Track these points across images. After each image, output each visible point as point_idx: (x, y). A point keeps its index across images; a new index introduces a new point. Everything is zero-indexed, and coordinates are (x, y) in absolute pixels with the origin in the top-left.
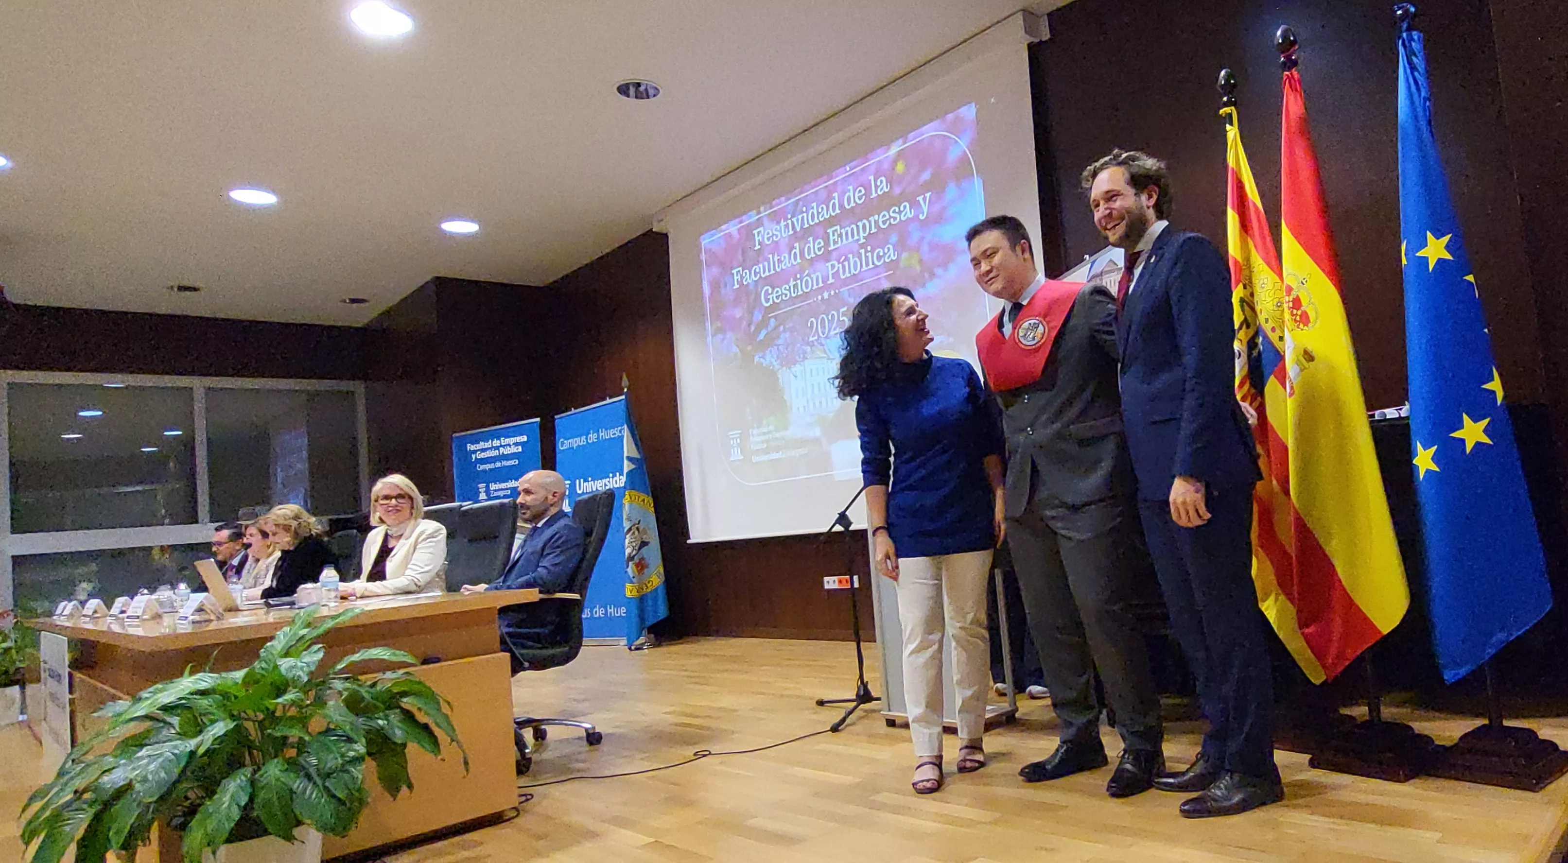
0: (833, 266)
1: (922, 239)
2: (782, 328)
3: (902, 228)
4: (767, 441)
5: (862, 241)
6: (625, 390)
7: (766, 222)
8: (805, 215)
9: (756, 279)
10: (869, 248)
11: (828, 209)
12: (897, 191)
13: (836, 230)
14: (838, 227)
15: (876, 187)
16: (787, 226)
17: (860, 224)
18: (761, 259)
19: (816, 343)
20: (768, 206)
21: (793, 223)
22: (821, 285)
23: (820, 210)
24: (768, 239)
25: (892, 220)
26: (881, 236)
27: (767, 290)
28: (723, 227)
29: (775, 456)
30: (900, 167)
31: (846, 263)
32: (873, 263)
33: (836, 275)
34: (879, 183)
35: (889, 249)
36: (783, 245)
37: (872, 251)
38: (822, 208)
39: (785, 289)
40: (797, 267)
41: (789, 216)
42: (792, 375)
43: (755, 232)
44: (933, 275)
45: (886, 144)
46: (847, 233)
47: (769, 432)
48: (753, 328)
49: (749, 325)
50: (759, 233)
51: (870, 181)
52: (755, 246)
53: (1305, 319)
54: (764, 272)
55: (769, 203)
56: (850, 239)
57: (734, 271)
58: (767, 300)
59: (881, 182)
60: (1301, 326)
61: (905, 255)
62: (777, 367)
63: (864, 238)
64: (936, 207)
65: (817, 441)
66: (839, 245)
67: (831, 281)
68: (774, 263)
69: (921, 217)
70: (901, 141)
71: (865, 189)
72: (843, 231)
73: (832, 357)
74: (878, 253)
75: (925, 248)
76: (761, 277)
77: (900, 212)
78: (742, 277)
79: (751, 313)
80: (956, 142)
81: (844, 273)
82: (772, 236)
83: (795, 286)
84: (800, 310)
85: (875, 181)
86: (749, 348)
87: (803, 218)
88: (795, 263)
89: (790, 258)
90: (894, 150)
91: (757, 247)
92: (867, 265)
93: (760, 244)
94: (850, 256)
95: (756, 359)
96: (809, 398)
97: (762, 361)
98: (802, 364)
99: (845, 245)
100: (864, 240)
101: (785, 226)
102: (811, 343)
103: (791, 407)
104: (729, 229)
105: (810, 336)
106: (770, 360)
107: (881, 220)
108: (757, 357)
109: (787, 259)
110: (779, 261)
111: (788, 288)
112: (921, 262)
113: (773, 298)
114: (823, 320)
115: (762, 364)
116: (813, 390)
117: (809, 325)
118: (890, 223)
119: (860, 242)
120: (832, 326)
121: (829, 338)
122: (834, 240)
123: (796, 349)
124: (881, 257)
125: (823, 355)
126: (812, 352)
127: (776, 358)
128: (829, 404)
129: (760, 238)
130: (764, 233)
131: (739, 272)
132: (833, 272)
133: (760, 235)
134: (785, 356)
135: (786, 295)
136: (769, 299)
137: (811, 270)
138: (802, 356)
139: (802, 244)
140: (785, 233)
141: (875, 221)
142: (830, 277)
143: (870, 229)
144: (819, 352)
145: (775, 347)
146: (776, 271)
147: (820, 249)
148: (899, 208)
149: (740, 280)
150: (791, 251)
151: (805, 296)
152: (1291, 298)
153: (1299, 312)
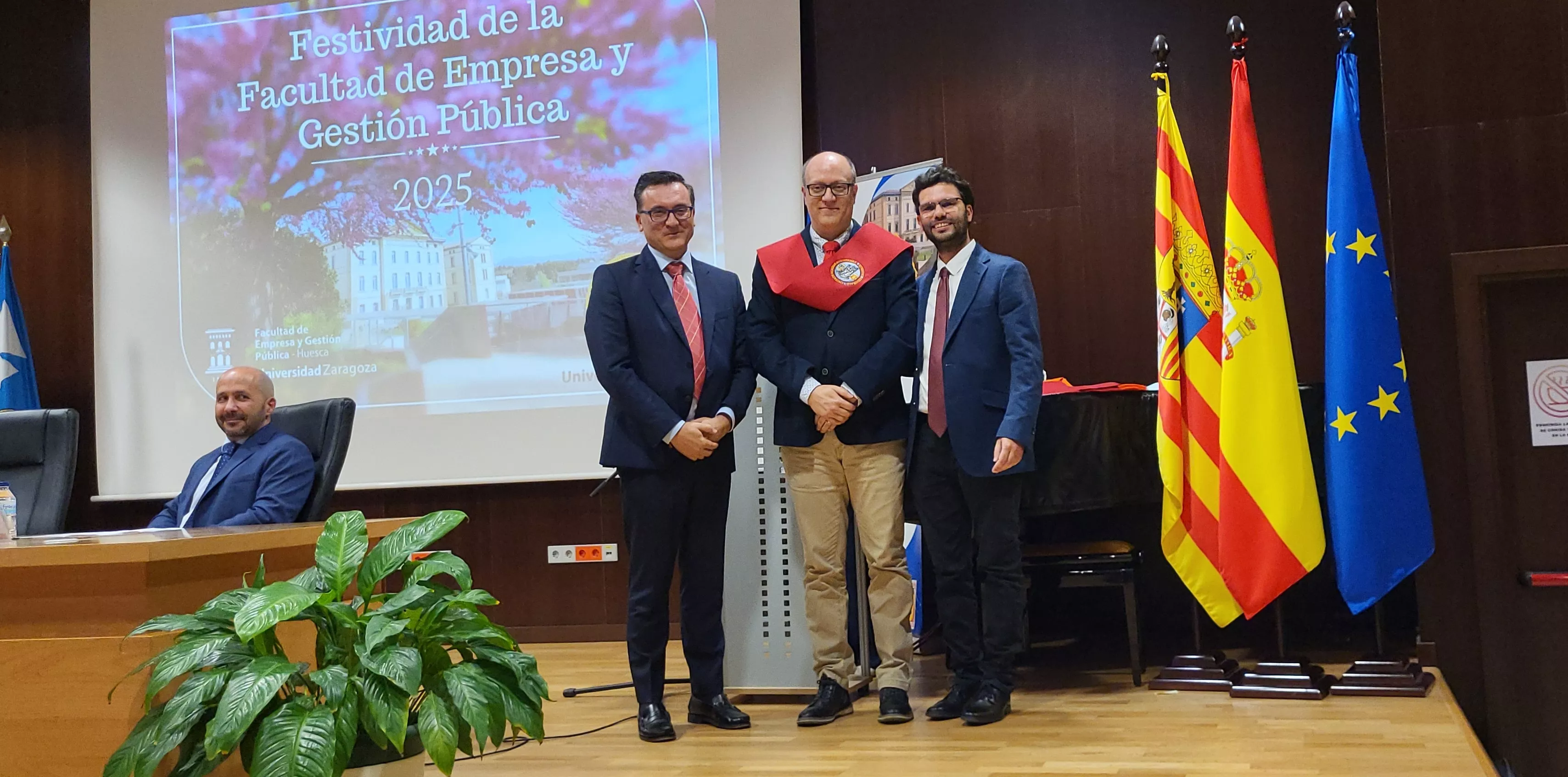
0: (449, 112)
1: (613, 103)
2: (338, 185)
3: (581, 82)
4: (292, 350)
5: (507, 85)
7: (318, 22)
8: (400, 29)
9: (289, 104)
10: (520, 98)
11: (446, 30)
12: (576, 29)
13: (462, 61)
14: (464, 58)
15: (540, 18)
16: (362, 38)
17: (506, 62)
18: (303, 76)
19: (406, 215)
20: (325, 1)
21: (374, 36)
22: (423, 134)
23: (431, 28)
24: (321, 50)
25: (564, 68)
26: (542, 86)
27: (314, 125)
28: (223, 13)
29: (305, 372)
31: (475, 112)
32: (525, 119)
33: (454, 125)
34: (544, 12)
35: (555, 106)
36: (351, 64)
37: (525, 103)
38: (436, 27)
39: (350, 128)
40: (379, 102)
41: (368, 24)
42: (353, 255)
43: (295, 34)
44: (627, 153)
46: (480, 69)
47: (297, 336)
48: (276, 177)
49: (268, 171)
50: (301, 37)
51: (528, 7)
52: (292, 54)
53: (1248, 291)
54: (308, 96)
56: (486, 79)
57: (243, 86)
58: (312, 141)
59: (549, 12)
60: (1245, 296)
61: (582, 118)
62: (324, 242)
63: (512, 82)
64: (641, 65)
65: (397, 356)
66: (465, 83)
67: (443, 131)
68: (330, 87)
69: (614, 72)
71: (517, 14)
72: (474, 67)
73: (435, 237)
74: (538, 106)
75: (617, 115)
76: (300, 103)
77: (578, 60)
78: (258, 95)
79: (274, 152)
81: (470, 123)
82: (332, 46)
83: (372, 128)
84: (379, 163)
85: (538, 9)
86: (266, 206)
87: (395, 33)
88: (373, 95)
89: (364, 85)
91: (297, 57)
92: (514, 119)
93: (301, 52)
94: (483, 103)
95: (280, 224)
96: (387, 291)
97: (291, 227)
98: (377, 241)
99: (474, 85)
100: (512, 86)
101: (356, 36)
102: (397, 214)
103: (348, 302)
104: (234, 17)
105: (397, 204)
106: (309, 229)
107: (543, 64)
108: (281, 221)
109: (358, 86)
110: (342, 87)
111: (356, 128)
112: (609, 131)
113: (323, 138)
114: (423, 185)
115: (292, 234)
116: (395, 285)
117: (395, 188)
118: (559, 70)
119: (503, 87)
120: (441, 195)
121: (434, 212)
122: (454, 76)
123: (365, 220)
124: (541, 114)
125: (417, 234)
126: (400, 227)
127: (323, 228)
128: (425, 306)
129: (304, 44)
130: (313, 38)
131: (253, 87)
132: (449, 119)
133: (304, 40)
134: (342, 226)
135: (351, 138)
136: (316, 139)
137: (406, 109)
138: (377, 231)
139: (391, 71)
140: (357, 47)
141: (533, 62)
142: (444, 126)
143: (524, 72)
144: (412, 231)
145: (323, 212)
146: (333, 99)
147: (425, 83)
148: (578, 54)
149: (252, 100)
150: (366, 77)
151: (393, 146)
152: (1235, 270)
153: (1243, 284)
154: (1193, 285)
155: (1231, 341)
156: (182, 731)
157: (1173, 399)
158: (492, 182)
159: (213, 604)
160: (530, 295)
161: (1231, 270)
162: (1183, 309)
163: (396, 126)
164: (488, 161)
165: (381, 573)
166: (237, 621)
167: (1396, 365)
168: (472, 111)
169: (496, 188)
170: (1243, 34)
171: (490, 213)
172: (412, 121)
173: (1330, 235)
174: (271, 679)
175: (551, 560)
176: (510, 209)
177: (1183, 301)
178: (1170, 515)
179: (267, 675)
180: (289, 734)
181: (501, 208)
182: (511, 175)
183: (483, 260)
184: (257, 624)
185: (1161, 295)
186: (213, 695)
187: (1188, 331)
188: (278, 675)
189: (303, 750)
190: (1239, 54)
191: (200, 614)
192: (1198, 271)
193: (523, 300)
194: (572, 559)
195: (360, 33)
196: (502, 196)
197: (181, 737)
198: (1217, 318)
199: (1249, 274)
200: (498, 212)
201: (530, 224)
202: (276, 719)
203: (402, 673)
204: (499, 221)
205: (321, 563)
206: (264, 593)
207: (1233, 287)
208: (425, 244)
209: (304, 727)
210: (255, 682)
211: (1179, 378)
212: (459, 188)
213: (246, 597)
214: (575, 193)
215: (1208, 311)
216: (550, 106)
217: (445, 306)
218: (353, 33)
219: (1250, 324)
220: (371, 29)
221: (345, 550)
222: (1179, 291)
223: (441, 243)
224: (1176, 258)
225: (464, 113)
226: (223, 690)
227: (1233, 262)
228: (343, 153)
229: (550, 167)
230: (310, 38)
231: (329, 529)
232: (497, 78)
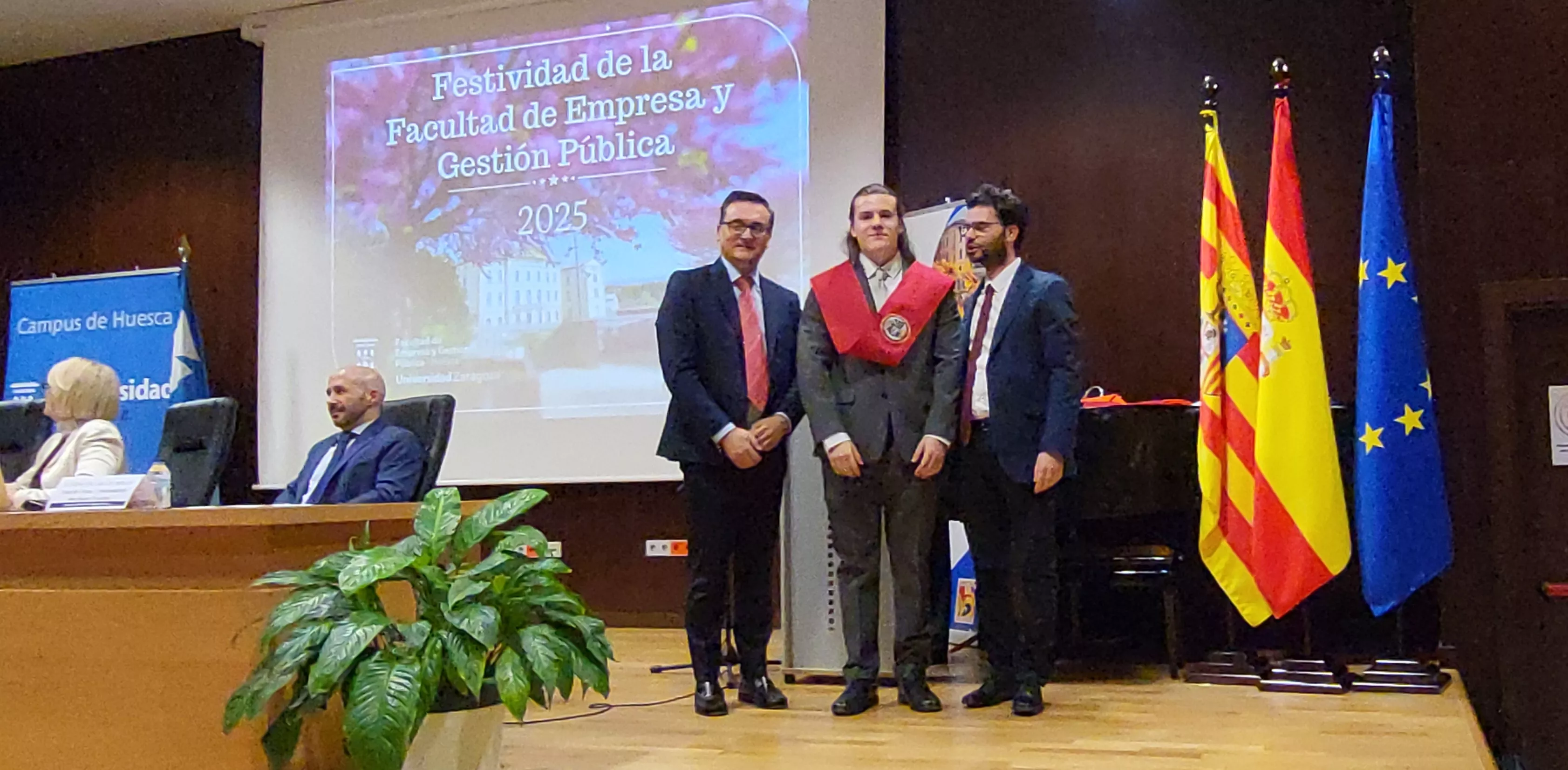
0: (569, 146)
1: (713, 139)
2: (471, 211)
3: (687, 119)
5: (621, 122)
6: (184, 260)
7: (457, 65)
8: (529, 71)
9: (430, 139)
10: (631, 133)
11: (569, 71)
12: (683, 72)
13: (580, 101)
14: (584, 98)
15: (651, 61)
16: (496, 80)
18: (443, 113)
19: (529, 238)
20: (464, 46)
21: (506, 78)
22: (546, 165)
23: (555, 70)
24: (460, 90)
25: (671, 106)
26: (652, 122)
27: (450, 158)
28: (377, 58)
29: (439, 378)
30: (691, 44)
31: (592, 146)
32: (636, 152)
33: (573, 157)
34: (655, 56)
35: (662, 140)
36: (485, 103)
37: (636, 138)
38: (560, 69)
39: (483, 161)
40: (508, 136)
41: (501, 67)
42: (482, 275)
43: (438, 76)
44: (725, 184)
45: (675, 12)
46: (597, 108)
47: (433, 346)
48: (417, 204)
49: (411, 198)
50: (443, 79)
51: (642, 51)
52: (435, 94)
53: (1285, 312)
54: (447, 131)
55: (467, 42)
56: (602, 117)
57: (391, 122)
58: (449, 171)
59: (660, 56)
60: (1282, 318)
61: (685, 153)
62: (457, 262)
63: (624, 119)
64: (740, 104)
65: (517, 365)
66: (583, 120)
67: (564, 163)
68: (466, 123)
69: (716, 110)
70: (695, 13)
71: (631, 58)
72: (592, 105)
73: (553, 259)
74: (647, 141)
75: (717, 149)
76: (440, 137)
77: (684, 99)
78: (404, 130)
79: (416, 181)
80: (778, 34)
81: (587, 156)
82: (469, 87)
83: (502, 160)
84: (507, 192)
85: (650, 54)
86: (408, 229)
87: (524, 75)
88: (503, 130)
89: (496, 122)
90: (683, 21)
91: (438, 97)
92: (626, 153)
93: (443, 92)
94: (600, 137)
95: (420, 245)
96: (510, 308)
97: (429, 249)
98: (503, 262)
99: (592, 122)
100: (625, 123)
101: (491, 78)
102: (521, 238)
103: (476, 316)
104: (386, 62)
105: (521, 227)
106: (445, 250)
107: (654, 102)
108: (421, 243)
109: (491, 123)
110: (477, 123)
111: (488, 160)
112: (711, 164)
113: (459, 170)
114: (544, 211)
115: (428, 253)
116: (518, 299)
117: (520, 214)
118: (667, 109)
119: (617, 124)
120: (560, 220)
121: (553, 235)
122: (575, 114)
123: (493, 242)
124: (650, 147)
125: (539, 256)
126: (522, 249)
127: (456, 249)
128: (544, 319)
129: (445, 86)
130: (454, 79)
131: (400, 124)
132: (570, 152)
133: (445, 82)
134: (473, 248)
135: (484, 169)
136: (452, 170)
137: (532, 144)
138: (503, 253)
139: (520, 108)
140: (491, 87)
141: (645, 102)
142: (564, 158)
143: (636, 110)
144: (533, 251)
145: (457, 234)
146: (469, 135)
147: (549, 120)
148: (684, 94)
149: (399, 135)
150: (498, 113)
151: (518, 176)
152: (1273, 293)
153: (1280, 306)
154: (1235, 307)
155: (1269, 359)
156: (290, 672)
157: (1213, 414)
158: (605, 209)
159: (323, 563)
160: (636, 312)
161: (1270, 293)
162: (1226, 330)
163: (522, 157)
164: (602, 191)
165: (470, 541)
166: (341, 577)
167: (1423, 385)
168: (590, 145)
169: (608, 214)
170: (1285, 75)
171: (602, 237)
172: (536, 154)
173: (1364, 261)
174: (367, 629)
175: (649, 553)
176: (619, 233)
177: (1225, 322)
178: (1208, 520)
179: (366, 626)
180: (381, 677)
181: (611, 233)
182: (620, 203)
183: (595, 280)
184: (358, 580)
185: (1204, 316)
186: (318, 642)
187: (1229, 351)
188: (374, 626)
189: (392, 692)
190: (1281, 93)
191: (311, 571)
192: (1240, 295)
193: (631, 316)
194: (668, 553)
195: (493, 75)
196: (614, 222)
197: (290, 678)
198: (1256, 337)
199: (1286, 298)
200: (608, 235)
201: (638, 247)
202: (371, 664)
203: (481, 628)
204: (610, 244)
205: (420, 532)
206: (367, 555)
207: (1271, 308)
208: (544, 263)
209: (394, 672)
210: (354, 631)
211: (1220, 393)
212: (576, 214)
213: (351, 558)
214: (678, 220)
215: (1248, 333)
216: (658, 141)
217: (560, 321)
218: (488, 75)
219: (1286, 344)
220: (503, 71)
221: (441, 520)
222: (1222, 313)
223: (559, 263)
224: (1220, 282)
225: (582, 147)
226: (326, 637)
227: (1272, 286)
228: (476, 181)
229: (657, 195)
230: (450, 79)
231: (429, 503)
232: (612, 116)
